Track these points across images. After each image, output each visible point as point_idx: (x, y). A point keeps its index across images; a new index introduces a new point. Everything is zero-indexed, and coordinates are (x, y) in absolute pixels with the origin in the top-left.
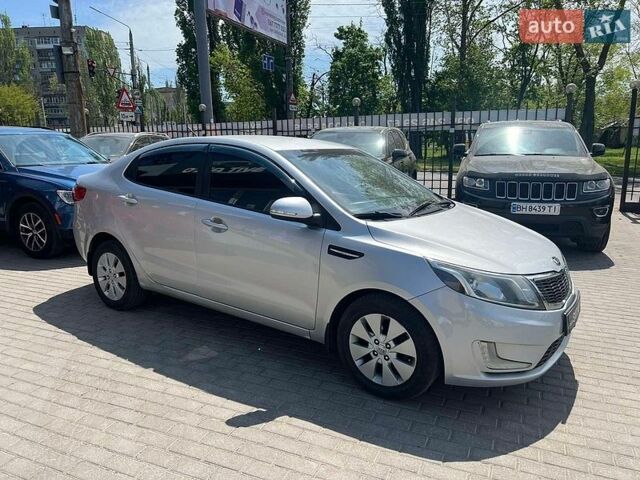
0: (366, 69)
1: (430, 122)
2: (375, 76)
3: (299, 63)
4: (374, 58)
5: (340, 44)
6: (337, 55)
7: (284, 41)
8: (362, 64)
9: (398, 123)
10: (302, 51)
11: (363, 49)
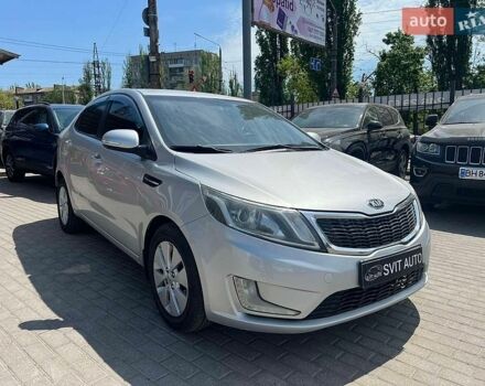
0: (407, 66)
1: (429, 101)
2: (416, 72)
3: (349, 65)
4: (417, 57)
5: (388, 48)
6: (384, 57)
7: (323, 44)
8: (403, 62)
9: (398, 103)
10: (351, 55)
11: (406, 49)
